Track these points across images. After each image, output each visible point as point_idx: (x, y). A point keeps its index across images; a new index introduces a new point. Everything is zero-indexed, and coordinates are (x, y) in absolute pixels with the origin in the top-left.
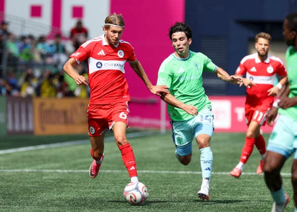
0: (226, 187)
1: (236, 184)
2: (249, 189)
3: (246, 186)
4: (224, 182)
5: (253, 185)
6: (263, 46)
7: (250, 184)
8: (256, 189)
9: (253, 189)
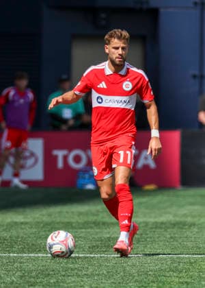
0: (37, 277)
1: (53, 273)
2: (73, 279)
3: (69, 276)
4: (33, 268)
5: (80, 273)
6: (120, 51)
7: (76, 271)
8: (85, 279)
9: (79, 279)
